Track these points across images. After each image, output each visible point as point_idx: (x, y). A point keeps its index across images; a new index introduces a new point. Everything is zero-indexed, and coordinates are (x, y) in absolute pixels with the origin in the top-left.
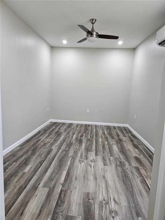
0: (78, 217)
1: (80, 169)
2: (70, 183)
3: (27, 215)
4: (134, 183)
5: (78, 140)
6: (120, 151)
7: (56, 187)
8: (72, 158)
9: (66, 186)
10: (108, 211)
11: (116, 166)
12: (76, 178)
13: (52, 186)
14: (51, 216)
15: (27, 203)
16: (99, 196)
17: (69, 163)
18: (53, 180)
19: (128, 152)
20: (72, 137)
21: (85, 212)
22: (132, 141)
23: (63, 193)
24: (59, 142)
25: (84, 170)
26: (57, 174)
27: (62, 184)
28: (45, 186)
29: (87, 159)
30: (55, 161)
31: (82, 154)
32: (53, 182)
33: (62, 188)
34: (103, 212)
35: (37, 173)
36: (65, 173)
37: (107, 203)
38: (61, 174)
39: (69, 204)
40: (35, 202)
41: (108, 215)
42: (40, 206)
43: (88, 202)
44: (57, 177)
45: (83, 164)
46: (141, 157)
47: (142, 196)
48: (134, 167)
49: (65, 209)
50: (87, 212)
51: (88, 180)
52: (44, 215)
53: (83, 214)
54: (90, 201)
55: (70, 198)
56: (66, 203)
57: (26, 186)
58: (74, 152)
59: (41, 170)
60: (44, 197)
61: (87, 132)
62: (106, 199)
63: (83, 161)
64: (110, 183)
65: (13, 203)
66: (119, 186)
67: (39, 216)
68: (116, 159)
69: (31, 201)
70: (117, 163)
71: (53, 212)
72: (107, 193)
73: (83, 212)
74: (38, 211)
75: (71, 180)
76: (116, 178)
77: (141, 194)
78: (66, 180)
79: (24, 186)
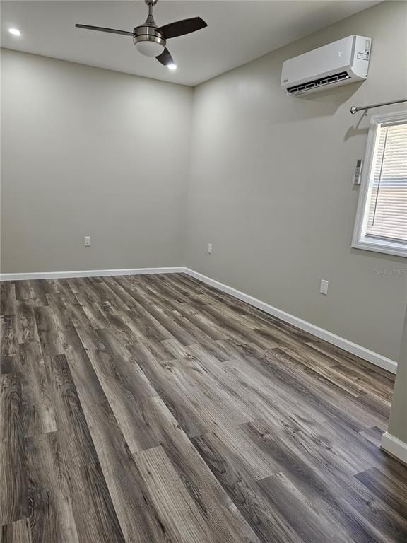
0: (278, 475)
1: (182, 383)
2: (193, 417)
3: (176, 523)
4: (300, 379)
5: (107, 320)
6: (221, 325)
7: (174, 439)
8: (139, 364)
9: (192, 426)
10: (312, 443)
11: (242, 355)
12: (195, 404)
13: (160, 438)
14: (229, 499)
15: (146, 498)
16: (270, 421)
17: (143, 376)
18: (147, 425)
19: (236, 324)
20: (84, 314)
21: (278, 460)
22: (221, 300)
23: (201, 443)
24: (61, 334)
25: (192, 382)
26: (142, 408)
27: (179, 427)
28: (145, 445)
29: (174, 357)
30: (106, 382)
31: (149, 348)
32: (156, 431)
33: (190, 435)
34: (307, 448)
35: (90, 423)
36: (157, 400)
37: (297, 430)
38: (152, 407)
39: (238, 460)
40: (162, 487)
41: (317, 448)
42: (184, 490)
43: (265, 441)
44: (149, 415)
45: (176, 370)
46: (264, 328)
47: (331, 397)
48: (273, 349)
49: (241, 473)
50: (282, 459)
51: (220, 399)
52: (213, 503)
53: (279, 466)
54: (267, 436)
55: (226, 448)
56: (229, 461)
57: (98, 465)
58: (130, 350)
59: (92, 412)
60: (171, 468)
61: (109, 297)
62: (287, 423)
63: (171, 365)
64: (265, 392)
65: (109, 515)
66: (282, 391)
67: (206, 512)
68: (227, 341)
69: (150, 490)
70: (238, 350)
71: (223, 489)
72: (279, 411)
73: (275, 462)
74: (193, 504)
75: (188, 410)
76: (264, 378)
77: (326, 393)
78: (177, 416)
79: (91, 467)
